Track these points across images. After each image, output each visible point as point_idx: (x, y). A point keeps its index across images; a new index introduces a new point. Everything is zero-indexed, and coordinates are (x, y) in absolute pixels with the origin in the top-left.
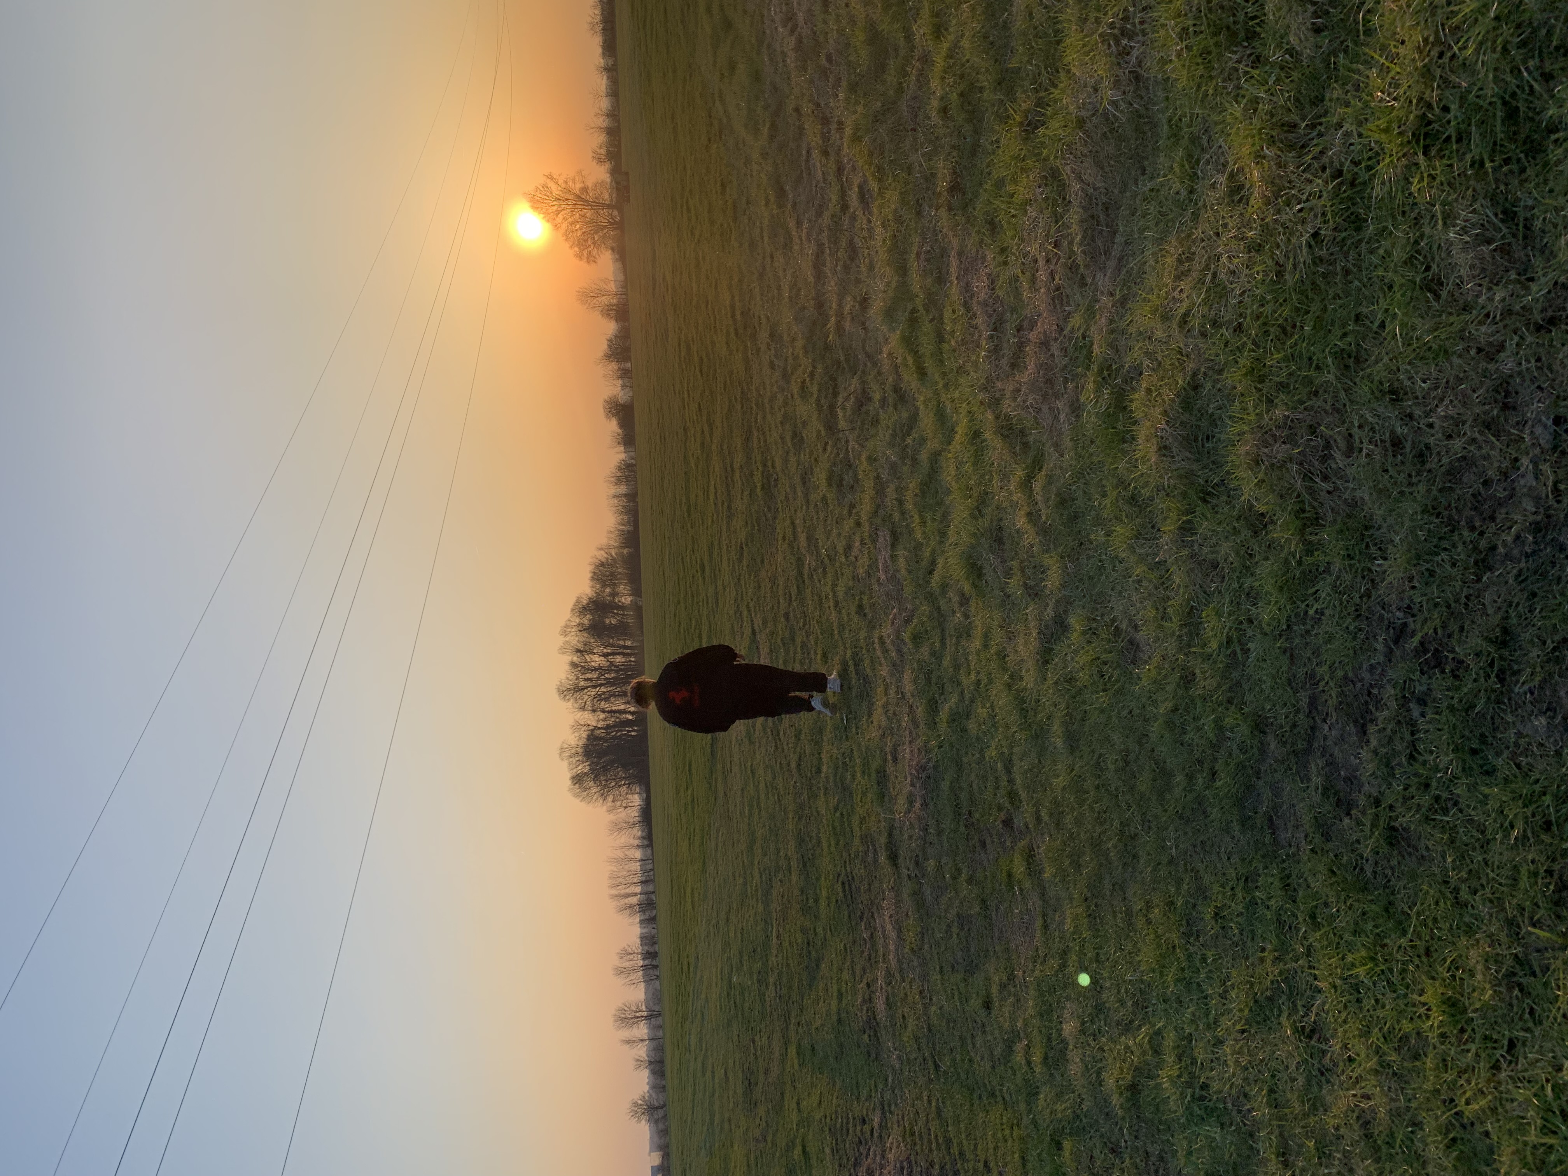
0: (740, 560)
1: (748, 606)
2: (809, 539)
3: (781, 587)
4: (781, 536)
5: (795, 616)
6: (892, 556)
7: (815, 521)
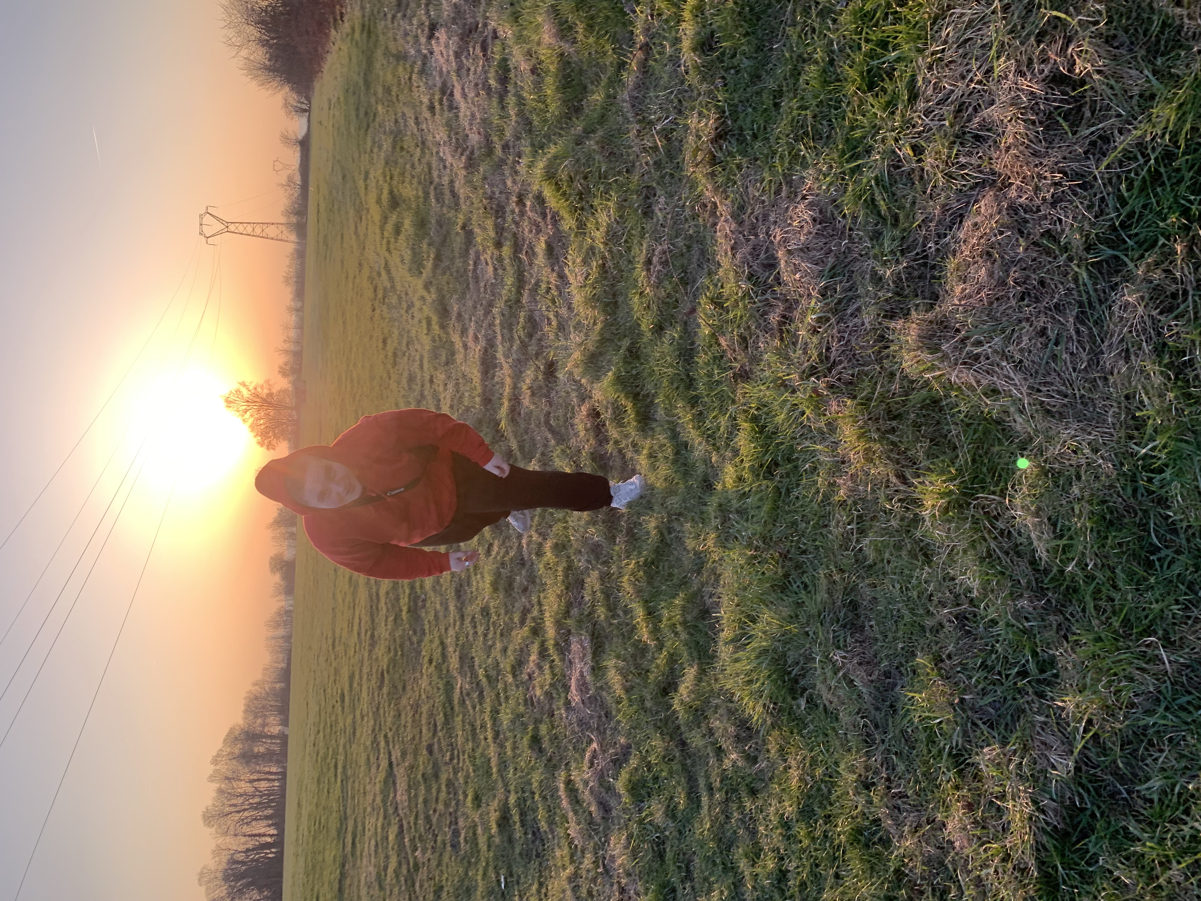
0: (380, 688)
1: (386, 736)
2: (461, 659)
3: (424, 716)
4: (426, 659)
5: (440, 749)
6: (593, 669)
7: (471, 638)
